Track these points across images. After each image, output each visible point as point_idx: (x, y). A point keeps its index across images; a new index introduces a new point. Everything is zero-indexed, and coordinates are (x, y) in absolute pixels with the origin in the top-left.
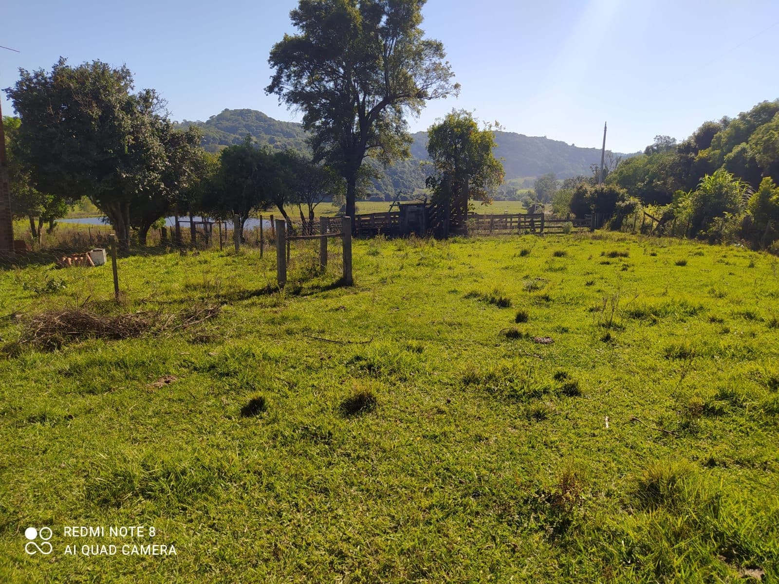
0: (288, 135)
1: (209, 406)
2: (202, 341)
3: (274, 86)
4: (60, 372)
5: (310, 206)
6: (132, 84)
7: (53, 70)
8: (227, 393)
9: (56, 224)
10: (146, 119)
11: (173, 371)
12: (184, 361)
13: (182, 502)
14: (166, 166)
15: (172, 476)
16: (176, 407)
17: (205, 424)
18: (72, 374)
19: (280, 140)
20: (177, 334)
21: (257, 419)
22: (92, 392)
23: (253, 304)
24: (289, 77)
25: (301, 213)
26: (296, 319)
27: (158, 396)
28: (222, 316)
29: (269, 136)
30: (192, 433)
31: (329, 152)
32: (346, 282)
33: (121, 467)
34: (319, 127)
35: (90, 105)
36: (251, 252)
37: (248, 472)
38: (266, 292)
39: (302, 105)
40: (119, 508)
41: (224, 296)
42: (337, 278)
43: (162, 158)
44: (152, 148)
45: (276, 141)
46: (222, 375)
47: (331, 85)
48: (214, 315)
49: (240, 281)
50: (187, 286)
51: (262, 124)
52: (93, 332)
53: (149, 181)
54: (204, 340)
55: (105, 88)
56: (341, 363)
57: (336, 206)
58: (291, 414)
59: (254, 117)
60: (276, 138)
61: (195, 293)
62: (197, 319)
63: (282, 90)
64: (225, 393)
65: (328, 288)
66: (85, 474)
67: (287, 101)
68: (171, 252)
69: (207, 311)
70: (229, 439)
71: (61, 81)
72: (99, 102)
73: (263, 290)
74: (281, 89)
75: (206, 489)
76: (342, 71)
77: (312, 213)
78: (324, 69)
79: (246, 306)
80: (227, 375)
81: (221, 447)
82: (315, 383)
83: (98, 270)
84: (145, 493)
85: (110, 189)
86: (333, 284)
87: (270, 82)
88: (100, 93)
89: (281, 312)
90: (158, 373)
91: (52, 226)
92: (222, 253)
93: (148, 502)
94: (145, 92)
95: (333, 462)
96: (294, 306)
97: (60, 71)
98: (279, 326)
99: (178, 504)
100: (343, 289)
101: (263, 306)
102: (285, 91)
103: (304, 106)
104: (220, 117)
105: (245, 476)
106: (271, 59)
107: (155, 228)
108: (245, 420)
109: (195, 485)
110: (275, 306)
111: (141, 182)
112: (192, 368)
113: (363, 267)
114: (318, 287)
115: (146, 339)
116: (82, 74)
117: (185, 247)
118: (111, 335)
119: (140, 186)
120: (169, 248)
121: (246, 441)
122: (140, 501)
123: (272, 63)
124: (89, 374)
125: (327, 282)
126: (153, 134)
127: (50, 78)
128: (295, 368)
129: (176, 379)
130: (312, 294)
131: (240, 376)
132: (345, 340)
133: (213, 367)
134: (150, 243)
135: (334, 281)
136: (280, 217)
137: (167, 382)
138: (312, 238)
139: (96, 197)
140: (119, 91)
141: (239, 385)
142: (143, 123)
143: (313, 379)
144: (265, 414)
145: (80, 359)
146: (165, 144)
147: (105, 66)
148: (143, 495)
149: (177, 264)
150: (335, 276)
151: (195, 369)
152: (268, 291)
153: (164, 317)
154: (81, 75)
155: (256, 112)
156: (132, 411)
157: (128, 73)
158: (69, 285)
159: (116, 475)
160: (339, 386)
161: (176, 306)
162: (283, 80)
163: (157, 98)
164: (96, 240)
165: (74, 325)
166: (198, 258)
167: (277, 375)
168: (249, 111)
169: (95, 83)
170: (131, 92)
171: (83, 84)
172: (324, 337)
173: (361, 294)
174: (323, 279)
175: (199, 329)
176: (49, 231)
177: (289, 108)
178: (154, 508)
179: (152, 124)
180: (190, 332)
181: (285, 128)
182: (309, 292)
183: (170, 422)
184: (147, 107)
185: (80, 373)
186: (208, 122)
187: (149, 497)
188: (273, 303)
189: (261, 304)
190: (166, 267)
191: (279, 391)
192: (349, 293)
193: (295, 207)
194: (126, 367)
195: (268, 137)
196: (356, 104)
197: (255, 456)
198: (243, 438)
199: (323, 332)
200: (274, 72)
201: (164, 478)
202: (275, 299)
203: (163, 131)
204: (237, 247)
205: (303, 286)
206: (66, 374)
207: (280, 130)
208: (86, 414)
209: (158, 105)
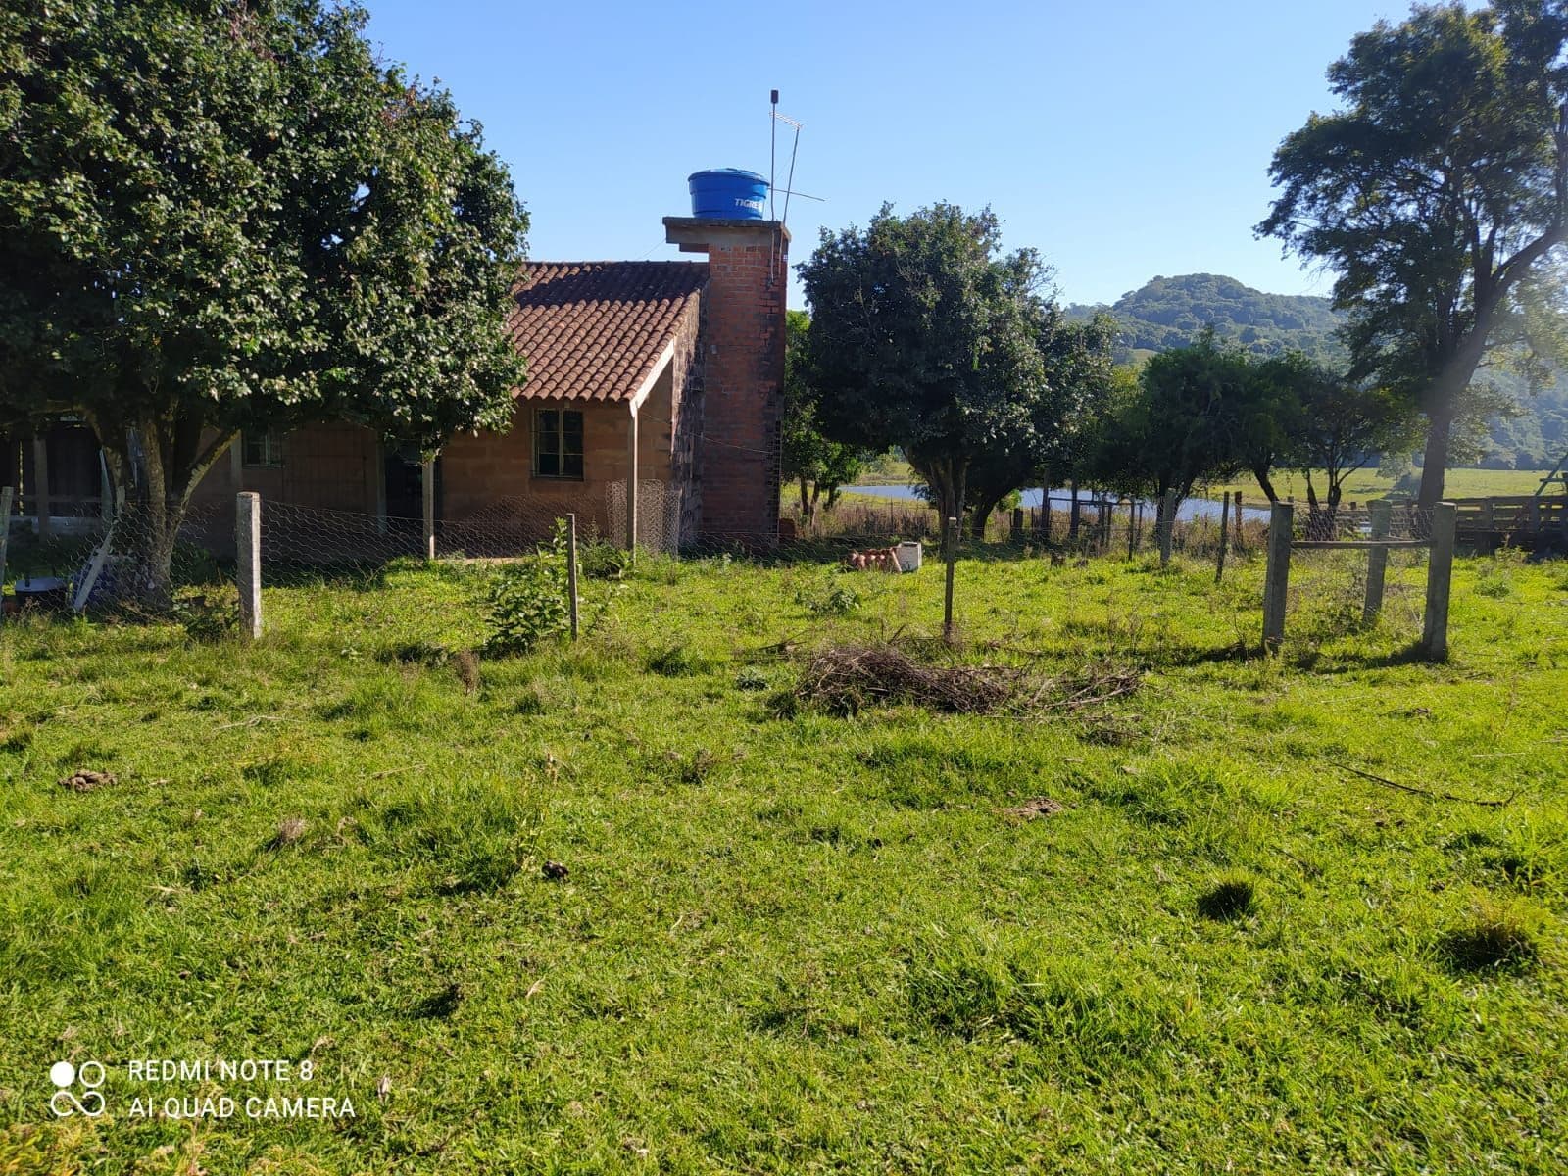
0: (1288, 323)
1: (1128, 878)
2: (1107, 741)
3: (1278, 220)
4: (858, 757)
5: (1332, 474)
6: (997, 242)
7: (870, 226)
8: (1164, 857)
9: (838, 495)
10: (1017, 304)
11: (1052, 791)
12: (1075, 775)
13: (1090, 1066)
14: (1042, 393)
15: (1068, 1005)
16: (1062, 865)
17: (1123, 913)
18: (878, 765)
19: (1268, 335)
20: (1057, 718)
21: (1235, 929)
22: (911, 803)
23: (1207, 677)
24: (1313, 199)
25: (1311, 491)
26: (1309, 723)
27: (1028, 834)
28: (1144, 693)
29: (1243, 327)
30: (1099, 926)
31: (1388, 357)
32: (1430, 652)
33: (972, 962)
34: (1371, 303)
35: (921, 284)
36: (1196, 568)
37: (1225, 1040)
38: (1233, 656)
39: (1337, 256)
40: (969, 1040)
41: (1146, 654)
42: (1406, 642)
43: (1037, 378)
44: (1022, 359)
45: (1258, 337)
46: (1152, 818)
47: (1411, 209)
48: (1127, 690)
49: (1175, 626)
50: (1070, 626)
51: (1231, 302)
52: (910, 692)
53: (1009, 421)
54: (1109, 738)
55: (951, 252)
56: (1430, 840)
57: (1385, 476)
58: (1313, 937)
59: (1215, 290)
60: (1257, 330)
61: (1084, 641)
62: (1094, 694)
63: (1293, 229)
64: (1159, 857)
65: (1382, 662)
66: (906, 956)
67: (1303, 251)
68: (1033, 556)
69: (1114, 681)
70: (1176, 957)
71: (881, 245)
72: (938, 277)
73: (1227, 650)
74: (1290, 227)
75: (1138, 1054)
76: (1440, 177)
77: (1335, 492)
78: (1395, 178)
79: (1191, 681)
80: (1164, 820)
81: (1160, 970)
82: (1369, 878)
83: (908, 580)
84: (1020, 1025)
85: (939, 435)
86: (1395, 655)
87: (1267, 213)
88: (942, 261)
89: (1271, 703)
90: (1025, 789)
91: (833, 498)
92: (1131, 565)
93: (1024, 1045)
94: (1017, 255)
95: (1426, 1072)
96: (1300, 694)
97: (883, 227)
98: (1269, 733)
99: (1080, 1067)
100: (1421, 668)
101: (1227, 684)
102: (1299, 230)
103: (1342, 259)
104: (1144, 294)
105: (1218, 1048)
106: (1275, 166)
107: (1002, 508)
108: (1210, 926)
109: (1115, 1037)
110: (1255, 687)
111: (994, 422)
112: (1088, 791)
113: (1469, 622)
114: (1356, 657)
115: (1001, 721)
116: (915, 228)
117: (1060, 549)
118: (939, 703)
119: (993, 430)
120: (1029, 549)
121: (1215, 972)
122: (1008, 1040)
123: (1276, 174)
124: (906, 769)
125: (1383, 649)
126: (1026, 333)
127: (864, 241)
128: (1315, 833)
129: (1061, 809)
130: (1342, 671)
131: (1190, 828)
132: (1437, 788)
133: (1130, 797)
134: (992, 536)
135: (1399, 647)
136: (1257, 497)
137: (1044, 811)
138: (1332, 546)
139: (914, 449)
140: (975, 255)
141: (1190, 846)
142: (1010, 314)
143: (1362, 866)
144: (1251, 923)
145: (892, 738)
146: (1045, 351)
147: (955, 211)
148: (1012, 1027)
149: (1045, 580)
150: (1399, 636)
151: (1095, 794)
152: (1238, 653)
153: (1031, 682)
154: (912, 233)
155: (1221, 278)
156: (982, 855)
157: (992, 220)
158: (864, 604)
159: (964, 974)
160: (1431, 895)
161: (1050, 662)
162: (1298, 207)
163: (1038, 265)
164: (901, 526)
165: (880, 676)
166: (1086, 573)
167: (1275, 841)
168: (1205, 278)
169: (934, 243)
170: (994, 257)
171: (915, 246)
172: (1380, 775)
173: (1470, 686)
174: (1370, 642)
175: (1099, 714)
176: (828, 506)
177: (1305, 265)
178: (1035, 1062)
179: (1025, 315)
180: (1081, 717)
181: (1281, 310)
182: (1335, 667)
183: (1053, 893)
184: (1018, 283)
185: (891, 764)
186: (1118, 305)
187: (1024, 1035)
188: (1253, 680)
189: (1224, 679)
190: (1027, 586)
191: (1282, 877)
192: (1435, 680)
193: (1298, 476)
194: (969, 766)
195: (1240, 328)
196: (1469, 249)
197: (1236, 1010)
198: (1207, 963)
199: (1378, 762)
200: (1280, 192)
201: (1052, 1003)
202: (1256, 674)
203: (1043, 326)
204: (1165, 555)
205: (1322, 650)
206: (868, 763)
207: (1269, 313)
208: (902, 842)
209: (1039, 279)
